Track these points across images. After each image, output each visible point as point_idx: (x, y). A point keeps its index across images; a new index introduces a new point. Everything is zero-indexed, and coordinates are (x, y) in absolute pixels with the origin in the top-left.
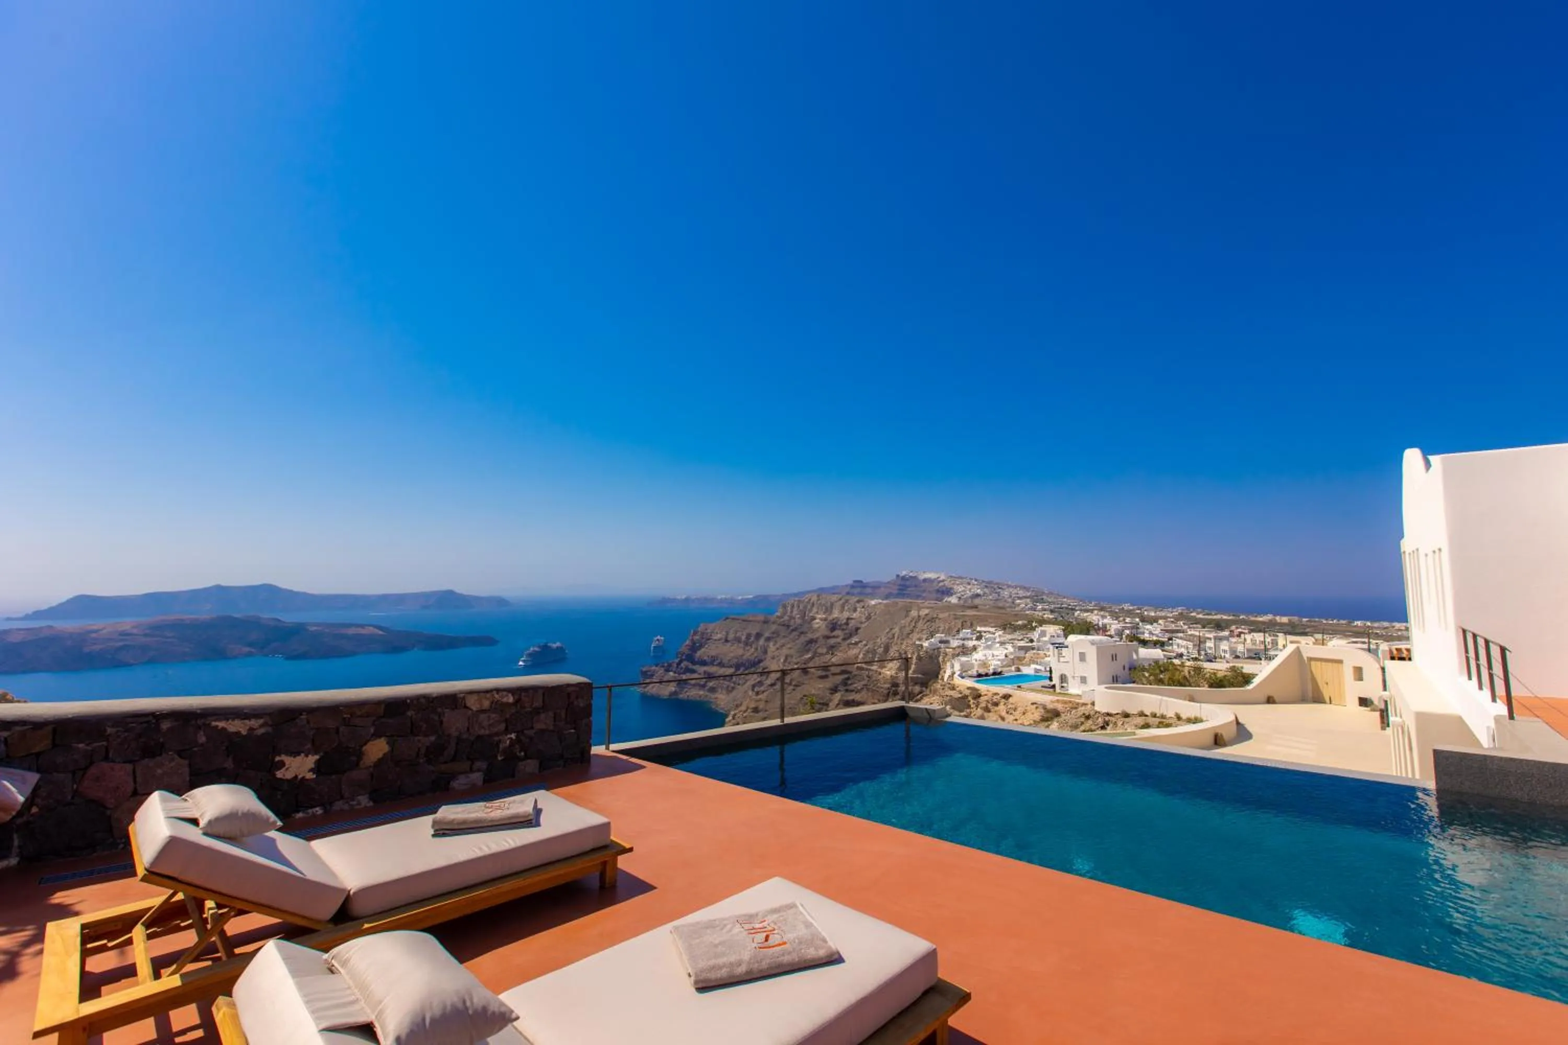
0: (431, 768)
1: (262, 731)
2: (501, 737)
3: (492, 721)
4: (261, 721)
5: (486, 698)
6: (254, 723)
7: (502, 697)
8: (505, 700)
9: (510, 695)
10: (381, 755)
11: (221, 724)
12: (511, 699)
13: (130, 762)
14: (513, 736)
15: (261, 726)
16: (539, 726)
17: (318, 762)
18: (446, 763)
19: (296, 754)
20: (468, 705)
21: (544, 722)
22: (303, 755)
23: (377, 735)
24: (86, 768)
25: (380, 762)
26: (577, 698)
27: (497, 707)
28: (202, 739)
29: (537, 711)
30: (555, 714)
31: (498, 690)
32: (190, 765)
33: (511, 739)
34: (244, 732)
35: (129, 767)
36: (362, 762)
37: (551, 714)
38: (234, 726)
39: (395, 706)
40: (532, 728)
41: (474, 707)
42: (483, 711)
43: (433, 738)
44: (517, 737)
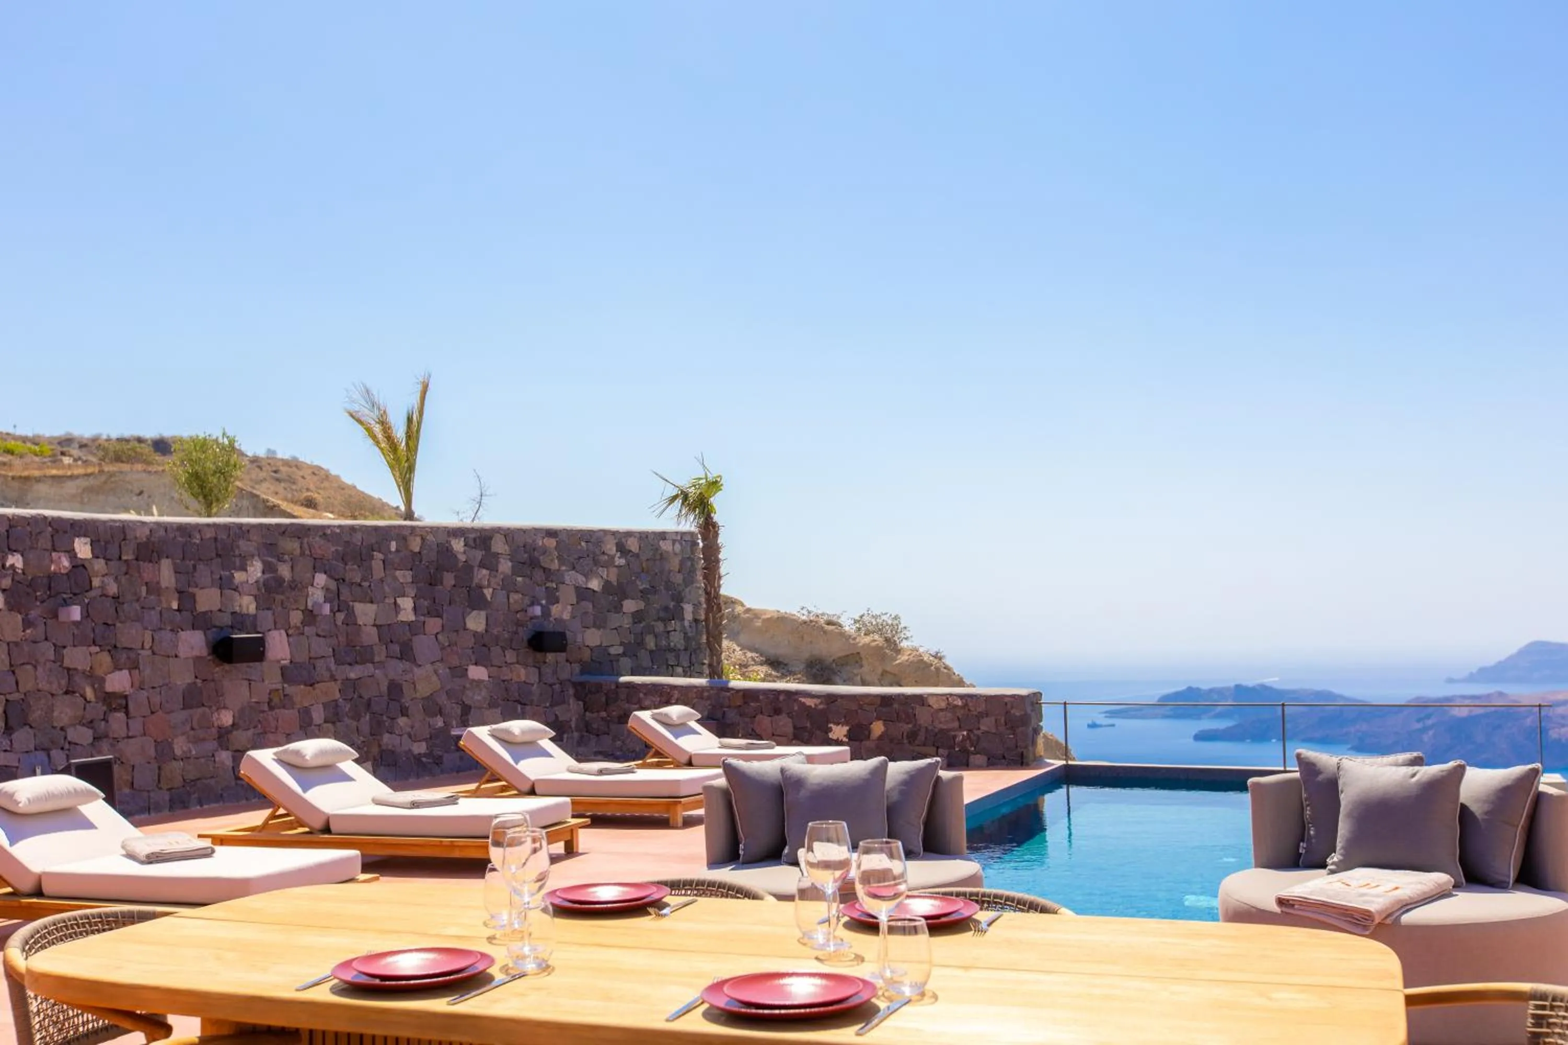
0: (911, 748)
1: (821, 707)
2: (956, 733)
3: (947, 719)
4: (819, 701)
5: (943, 700)
6: (817, 701)
7: (954, 701)
8: (955, 703)
9: (959, 700)
10: (880, 733)
11: (803, 700)
12: (959, 702)
13: (770, 716)
14: (965, 733)
15: (821, 703)
16: (983, 728)
17: (849, 731)
18: (918, 745)
19: (838, 724)
20: (931, 704)
21: (986, 725)
22: (840, 725)
23: (878, 718)
24: (755, 717)
25: (881, 738)
26: (1012, 708)
27: (950, 708)
28: (796, 708)
29: (980, 716)
30: (996, 720)
31: (951, 695)
32: (793, 723)
33: (963, 735)
34: (813, 706)
35: (770, 718)
36: (872, 735)
37: (993, 719)
38: (810, 702)
39: (886, 700)
40: (979, 729)
41: (935, 706)
42: (942, 710)
43: (910, 726)
44: (968, 734)
